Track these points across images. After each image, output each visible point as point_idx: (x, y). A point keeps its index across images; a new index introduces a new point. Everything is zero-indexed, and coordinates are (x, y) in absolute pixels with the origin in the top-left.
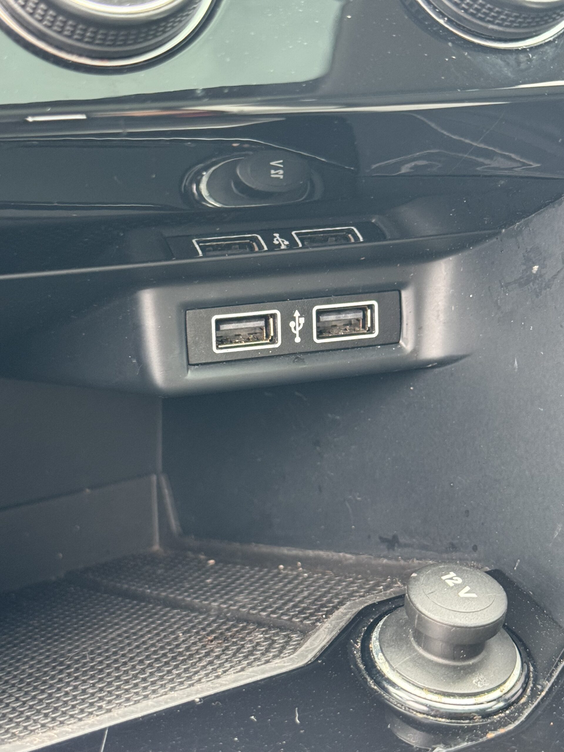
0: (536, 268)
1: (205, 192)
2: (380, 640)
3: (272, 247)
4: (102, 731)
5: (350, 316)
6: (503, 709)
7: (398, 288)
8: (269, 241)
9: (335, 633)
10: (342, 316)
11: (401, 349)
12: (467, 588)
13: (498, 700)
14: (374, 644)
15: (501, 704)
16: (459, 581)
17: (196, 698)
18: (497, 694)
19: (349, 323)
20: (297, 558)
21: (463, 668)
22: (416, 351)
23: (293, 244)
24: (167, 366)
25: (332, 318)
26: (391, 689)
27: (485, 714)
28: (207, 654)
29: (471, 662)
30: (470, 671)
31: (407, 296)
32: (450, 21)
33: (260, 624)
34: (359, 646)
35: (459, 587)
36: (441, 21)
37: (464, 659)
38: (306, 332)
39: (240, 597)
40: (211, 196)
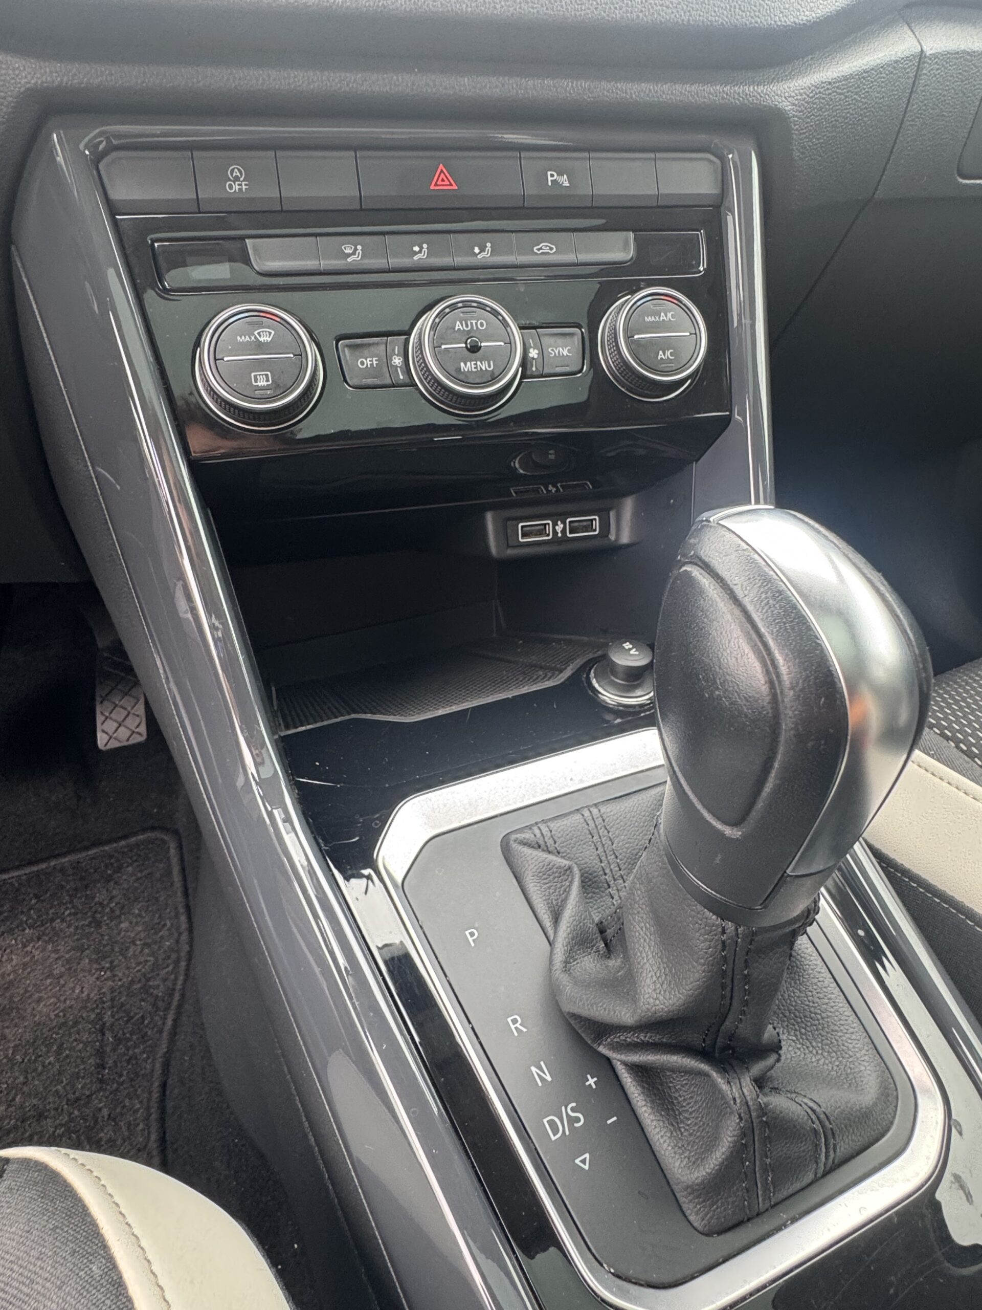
0: (672, 501)
1: (517, 466)
2: (594, 673)
3: (549, 491)
4: (468, 709)
5: (585, 524)
6: (649, 704)
7: (608, 510)
8: (547, 489)
9: (574, 670)
10: (581, 524)
11: (609, 539)
12: (634, 650)
13: (648, 700)
14: (592, 674)
15: (649, 702)
16: (631, 646)
17: (510, 696)
18: (647, 697)
19: (585, 526)
20: (561, 640)
21: (632, 685)
22: (616, 540)
23: (558, 490)
24: (497, 546)
25: (576, 524)
26: (600, 695)
27: (641, 706)
28: (517, 680)
29: (636, 683)
30: (635, 687)
31: (612, 514)
32: (627, 390)
33: (541, 668)
34: (585, 676)
35: (630, 649)
36: (623, 390)
37: (634, 681)
38: (563, 531)
39: (533, 657)
40: (521, 467)
